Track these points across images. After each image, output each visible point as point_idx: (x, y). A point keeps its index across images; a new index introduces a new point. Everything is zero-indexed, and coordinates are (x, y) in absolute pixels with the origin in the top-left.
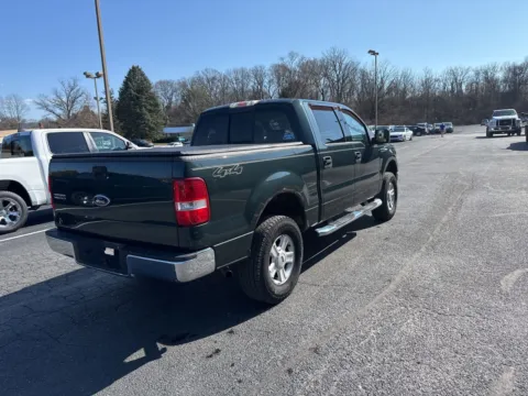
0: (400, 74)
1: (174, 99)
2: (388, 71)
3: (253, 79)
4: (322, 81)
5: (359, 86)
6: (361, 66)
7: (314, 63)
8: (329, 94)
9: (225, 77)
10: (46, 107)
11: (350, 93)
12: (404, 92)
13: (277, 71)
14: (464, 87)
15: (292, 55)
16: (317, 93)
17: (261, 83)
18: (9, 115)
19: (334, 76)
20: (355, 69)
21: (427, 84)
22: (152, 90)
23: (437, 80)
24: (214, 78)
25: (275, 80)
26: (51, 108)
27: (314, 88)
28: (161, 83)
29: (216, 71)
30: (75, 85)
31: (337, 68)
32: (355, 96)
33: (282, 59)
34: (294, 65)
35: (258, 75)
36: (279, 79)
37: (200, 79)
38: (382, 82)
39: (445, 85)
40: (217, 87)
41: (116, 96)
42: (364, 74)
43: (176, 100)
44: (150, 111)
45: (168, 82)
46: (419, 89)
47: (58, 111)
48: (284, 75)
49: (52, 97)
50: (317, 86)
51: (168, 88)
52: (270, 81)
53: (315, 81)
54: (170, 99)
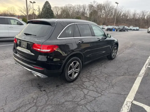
0: (127, 11)
1: (59, 12)
2: (123, 10)
3: (82, 8)
4: (103, 11)
5: (114, 14)
6: (115, 8)
7: (101, 5)
8: (104, 15)
9: (74, 7)
10: (21, 11)
11: (111, 16)
12: (127, 17)
13: (90, 7)
14: (146, 17)
15: (94, 2)
16: (101, 14)
17: (85, 10)
18: (11, 13)
19: (106, 10)
20: (113, 8)
21: (134, 15)
22: (51, 9)
23: (137, 14)
24: (71, 7)
26: (23, 12)
27: (100, 13)
29: (71, 5)
31: (108, 7)
32: (112, 17)
33: (91, 3)
34: (95, 5)
35: (84, 8)
36: (90, 9)
37: (67, 7)
38: (121, 13)
39: (140, 16)
40: (72, 10)
41: (41, 10)
42: (116, 10)
43: (59, 13)
45: (57, 7)
46: (132, 16)
48: (92, 8)
49: (23, 8)
50: (101, 12)
51: (57, 9)
52: (88, 9)
53: (101, 11)
54: (58, 12)
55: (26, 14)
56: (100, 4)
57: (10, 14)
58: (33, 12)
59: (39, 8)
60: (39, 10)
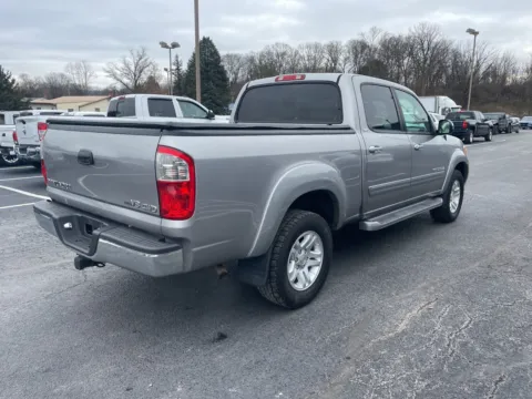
0: (501, 56)
1: (240, 75)
2: (486, 52)
3: (327, 56)
4: (405, 61)
5: (450, 71)
6: (454, 46)
7: (398, 40)
10: (114, 76)
11: (438, 76)
12: (504, 77)
13: (355, 48)
15: (374, 31)
16: (399, 74)
18: (77, 82)
19: (421, 55)
20: (445, 50)
22: (222, 63)
24: (284, 54)
25: (352, 58)
26: (119, 77)
27: (395, 68)
28: (228, 56)
29: (287, 46)
30: (144, 55)
32: (444, 81)
33: (363, 35)
34: (374, 42)
35: (333, 50)
36: (356, 56)
37: (269, 53)
38: (478, 65)
40: (287, 63)
41: (184, 68)
42: (456, 55)
43: (243, 75)
44: (217, 86)
45: (235, 56)
47: (126, 80)
48: (362, 52)
49: (121, 65)
50: (399, 66)
51: (235, 62)
52: (346, 59)
53: (398, 61)
54: (236, 74)
56: (397, 35)
57: (74, 85)
59: (178, 64)
60: (178, 69)
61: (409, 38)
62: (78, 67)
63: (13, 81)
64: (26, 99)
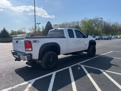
2: (111, 22)
4: (94, 24)
5: (103, 26)
6: (104, 21)
9: (70, 23)
10: (30, 30)
15: (85, 18)
17: (78, 25)
20: (102, 22)
24: (67, 24)
28: (55, 25)
33: (83, 19)
35: (77, 23)
37: (64, 24)
41: (44, 28)
42: (105, 23)
45: (57, 25)
47: (32, 31)
49: (32, 28)
50: (92, 25)
52: (81, 24)
55: (34, 32)
57: (22, 32)
58: (39, 30)
59: (43, 27)
60: (43, 28)
61: (94, 19)
62: (23, 28)
63: (8, 32)
64: (11, 36)
